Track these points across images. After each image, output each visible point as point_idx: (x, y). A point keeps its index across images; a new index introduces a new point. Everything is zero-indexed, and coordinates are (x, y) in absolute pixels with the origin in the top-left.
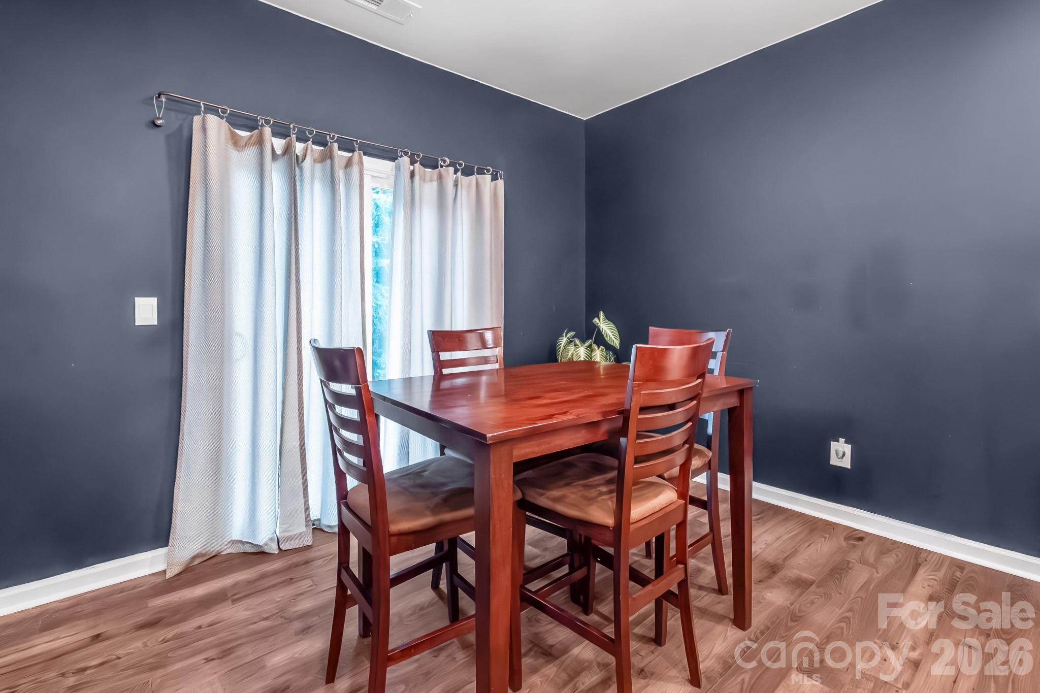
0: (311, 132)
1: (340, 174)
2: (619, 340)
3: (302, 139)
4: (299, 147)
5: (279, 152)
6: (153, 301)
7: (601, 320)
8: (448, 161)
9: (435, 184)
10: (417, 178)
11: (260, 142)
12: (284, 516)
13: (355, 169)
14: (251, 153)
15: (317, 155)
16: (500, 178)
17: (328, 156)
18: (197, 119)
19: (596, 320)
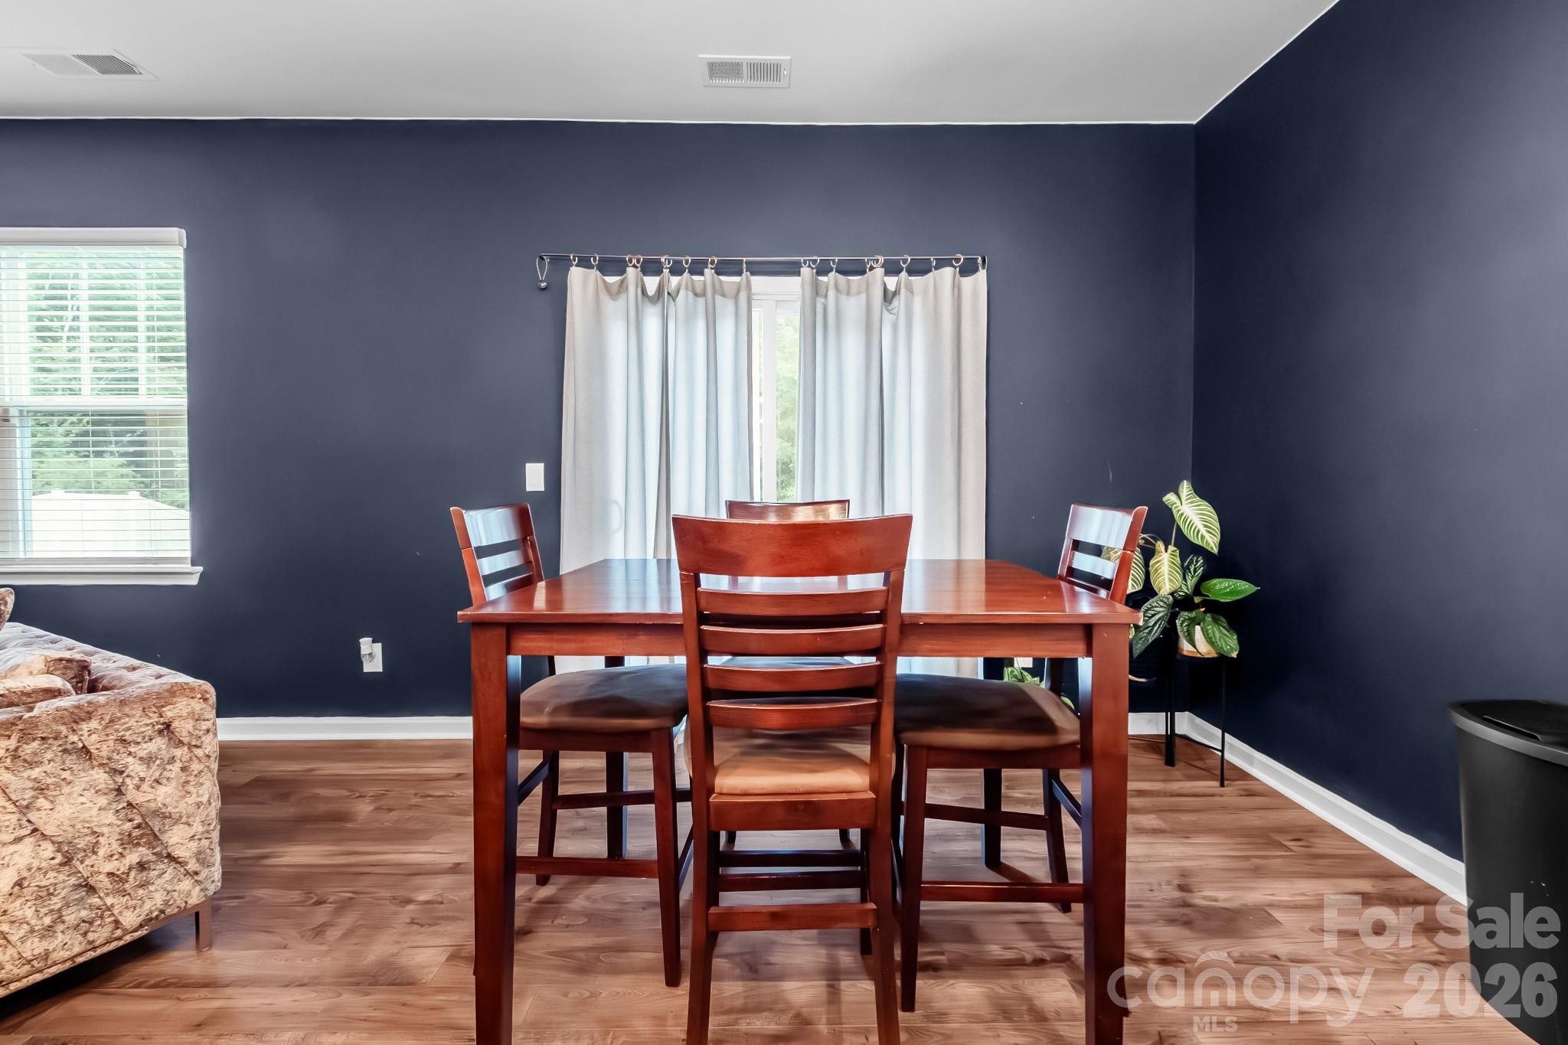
2: (1219, 537)
4: (675, 280)
5: (651, 293)
6: (540, 467)
7: (1184, 498)
13: (743, 296)
14: (623, 301)
15: (697, 289)
16: (980, 268)
18: (570, 274)
19: (1170, 498)
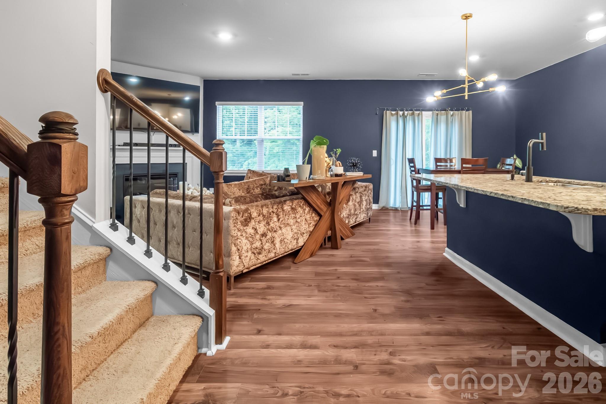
0: (409, 109)
1: (416, 118)
2: (522, 165)
3: (407, 110)
4: (406, 113)
5: (401, 115)
6: (376, 151)
8: (450, 108)
9: (445, 116)
10: (439, 116)
11: (397, 114)
12: (402, 202)
13: (420, 116)
14: (395, 117)
15: (410, 114)
16: (470, 111)
17: (413, 114)
18: (385, 112)
